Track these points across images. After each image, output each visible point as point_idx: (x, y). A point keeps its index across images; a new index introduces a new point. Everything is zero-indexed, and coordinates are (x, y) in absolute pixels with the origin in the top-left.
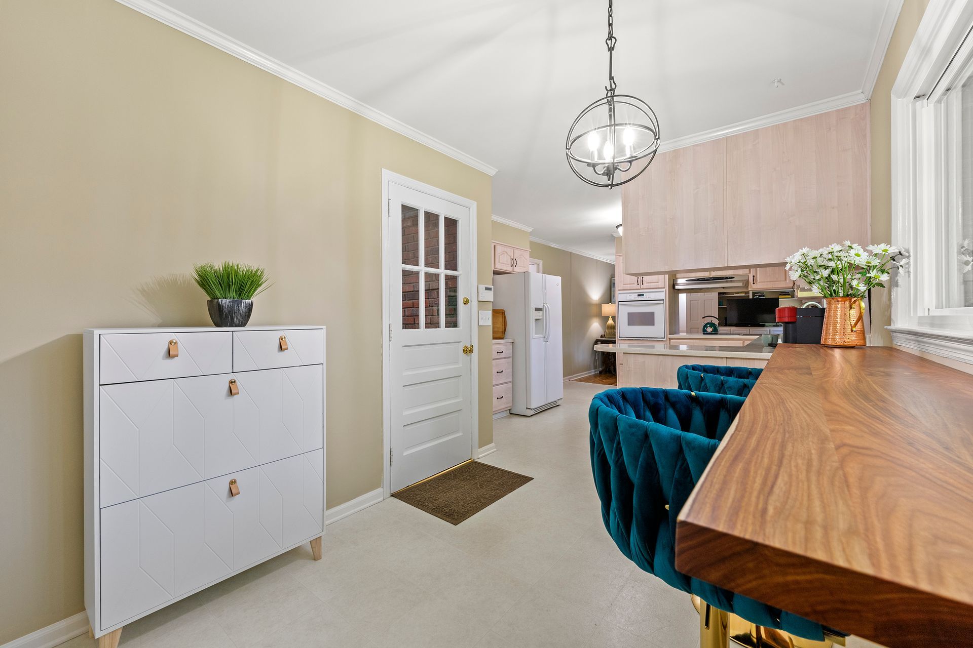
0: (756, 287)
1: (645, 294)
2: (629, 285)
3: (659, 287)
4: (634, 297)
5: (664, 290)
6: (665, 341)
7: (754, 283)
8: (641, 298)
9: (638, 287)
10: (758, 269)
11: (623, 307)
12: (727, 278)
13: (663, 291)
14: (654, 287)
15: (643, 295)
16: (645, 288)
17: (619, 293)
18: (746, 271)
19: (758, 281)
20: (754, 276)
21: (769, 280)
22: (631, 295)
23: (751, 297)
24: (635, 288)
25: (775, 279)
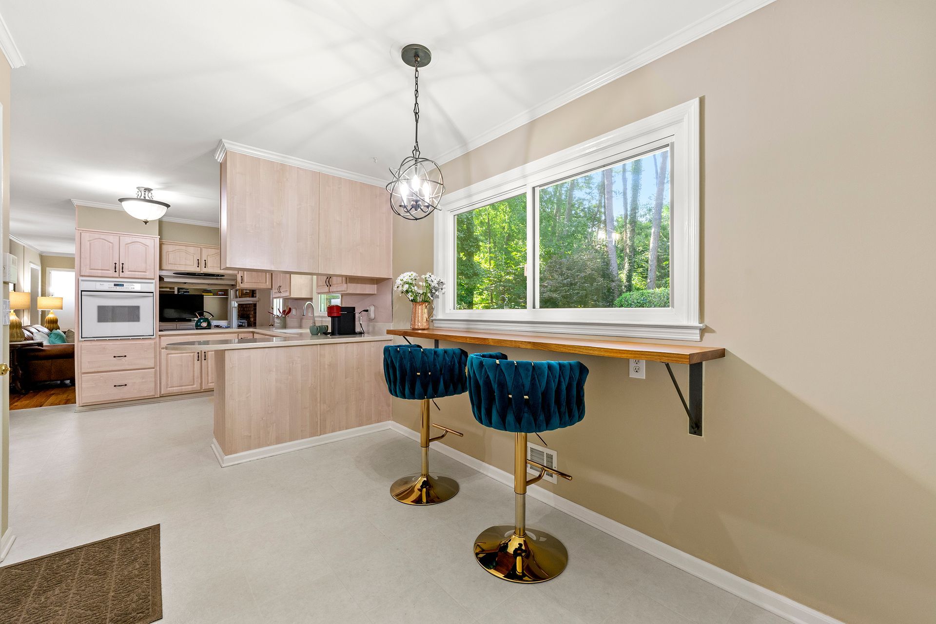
0: (244, 287)
1: (125, 284)
2: (100, 271)
3: (147, 277)
4: (108, 286)
5: (153, 281)
6: (153, 339)
7: (242, 283)
8: (118, 288)
9: (117, 274)
10: (245, 272)
11: (89, 298)
12: (218, 276)
13: (152, 283)
14: (139, 277)
15: (123, 285)
16: (126, 276)
17: (82, 280)
18: (236, 272)
19: (245, 281)
20: (242, 277)
21: (253, 281)
22: (102, 283)
23: (176, 293)
24: (111, 276)
25: (259, 281)
